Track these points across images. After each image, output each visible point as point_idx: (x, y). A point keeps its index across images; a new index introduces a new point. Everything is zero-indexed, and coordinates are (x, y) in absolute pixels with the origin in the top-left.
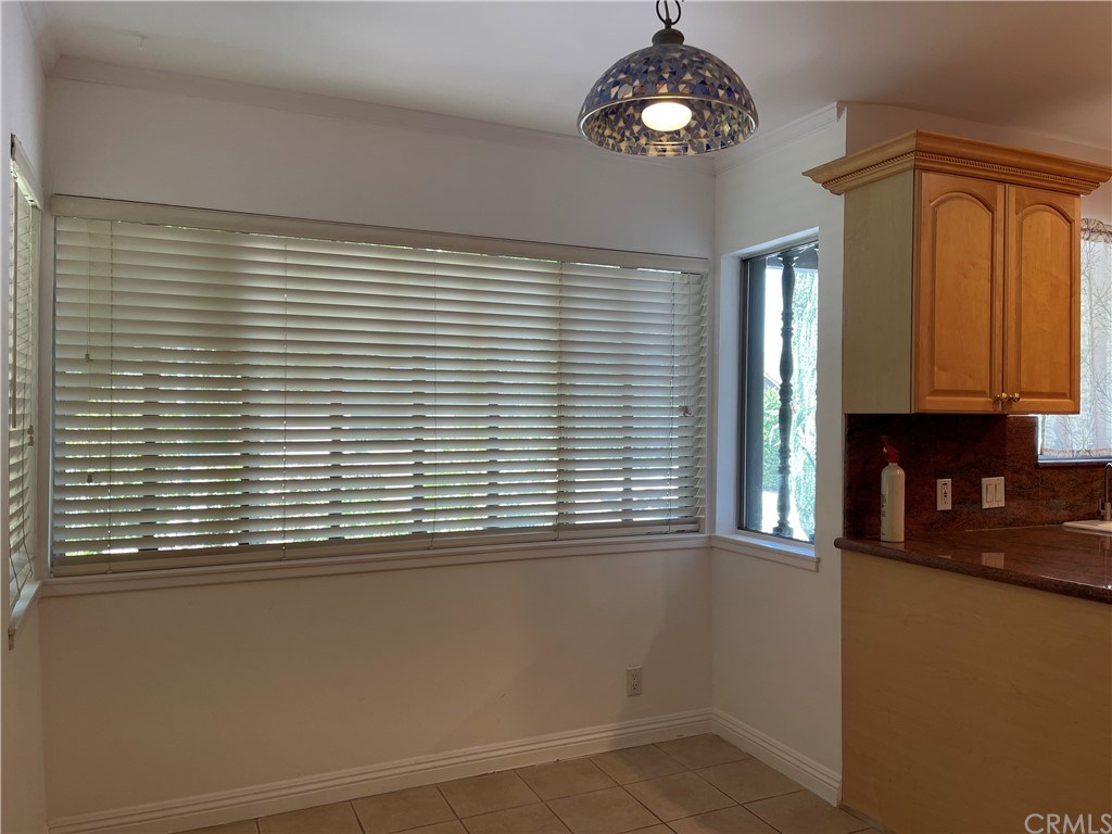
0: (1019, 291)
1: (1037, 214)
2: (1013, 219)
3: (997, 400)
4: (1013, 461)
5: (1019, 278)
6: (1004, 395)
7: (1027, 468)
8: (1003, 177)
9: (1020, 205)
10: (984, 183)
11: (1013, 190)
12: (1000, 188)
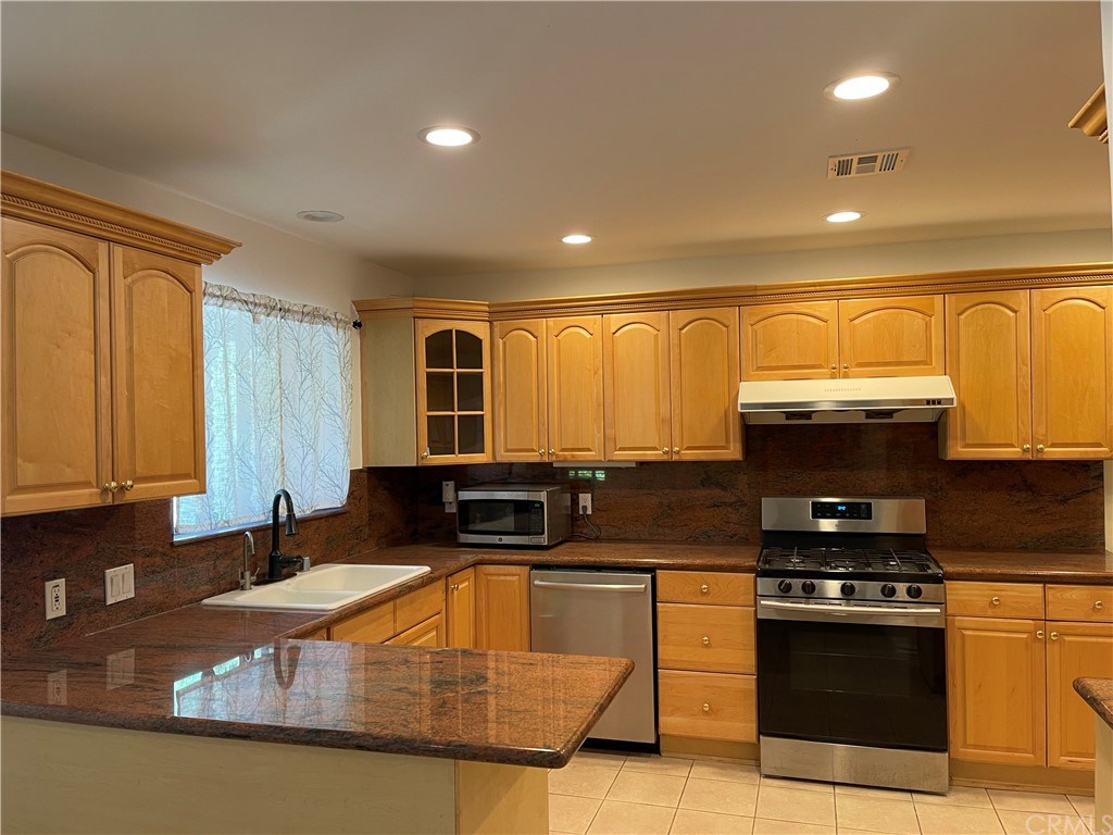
0: (131, 365)
1: (149, 280)
2: (120, 284)
3: (105, 491)
4: (144, 544)
5: (131, 349)
6: (114, 484)
7: (160, 549)
8: (105, 234)
9: (129, 269)
10: (83, 239)
11: (118, 250)
12: (102, 247)
